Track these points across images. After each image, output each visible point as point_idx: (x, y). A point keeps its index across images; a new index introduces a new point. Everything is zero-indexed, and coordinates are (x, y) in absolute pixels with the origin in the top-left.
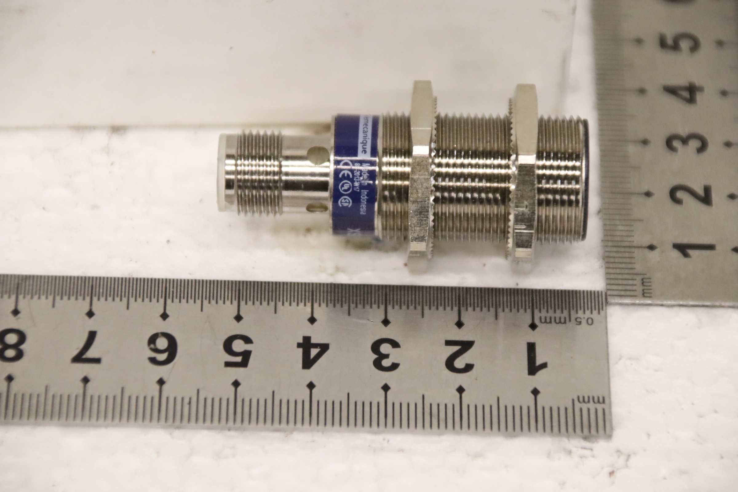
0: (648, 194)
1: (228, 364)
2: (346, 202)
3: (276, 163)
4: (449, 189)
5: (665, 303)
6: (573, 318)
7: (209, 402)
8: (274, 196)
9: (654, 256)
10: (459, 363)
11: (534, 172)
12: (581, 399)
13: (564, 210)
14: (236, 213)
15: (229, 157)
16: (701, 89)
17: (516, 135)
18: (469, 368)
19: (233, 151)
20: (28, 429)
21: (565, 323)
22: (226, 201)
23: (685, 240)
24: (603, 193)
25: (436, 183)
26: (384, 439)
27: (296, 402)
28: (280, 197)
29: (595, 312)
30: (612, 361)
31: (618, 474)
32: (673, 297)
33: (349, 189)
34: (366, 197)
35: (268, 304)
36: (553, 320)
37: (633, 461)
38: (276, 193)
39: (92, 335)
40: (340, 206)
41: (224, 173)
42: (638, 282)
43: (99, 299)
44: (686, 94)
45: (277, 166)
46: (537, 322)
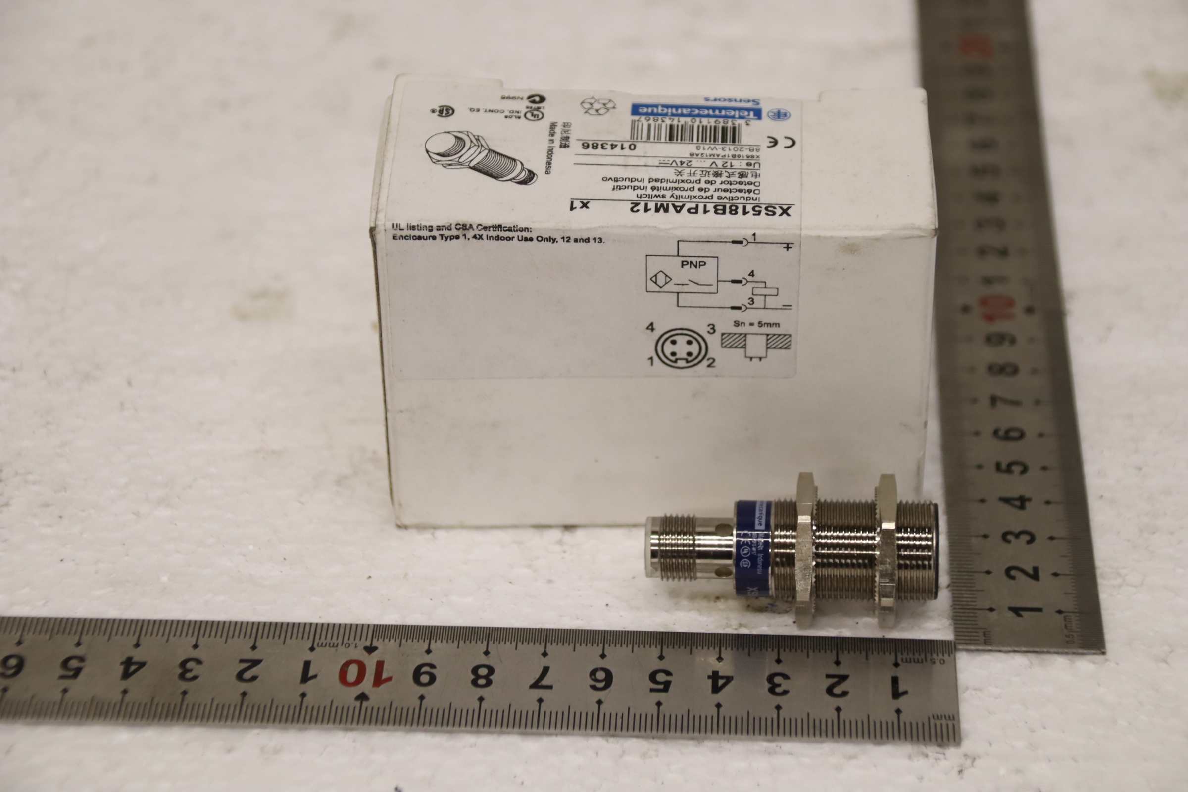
0: (988, 572)
1: (652, 690)
2: (746, 564)
3: (691, 537)
4: (829, 556)
5: (1002, 649)
6: (928, 659)
7: (637, 717)
8: (690, 563)
9: (993, 616)
10: (837, 690)
11: (894, 536)
12: (935, 717)
13: (920, 572)
14: (659, 579)
15: (654, 533)
16: (1029, 500)
17: (880, 514)
18: (845, 694)
19: (657, 529)
20: (495, 736)
21: (922, 662)
22: (651, 566)
23: (1019, 605)
24: (952, 571)
25: (817, 552)
26: (777, 746)
27: (706, 717)
28: (694, 563)
29: (946, 656)
30: (960, 691)
31: (966, 773)
32: (1009, 645)
33: (748, 553)
34: (762, 560)
35: (685, 648)
36: (912, 660)
37: (977, 762)
38: (691, 561)
39: (546, 670)
40: (741, 566)
41: (650, 545)
42: (981, 634)
43: (552, 644)
44: (1018, 503)
45: (692, 539)
46: (899, 661)
